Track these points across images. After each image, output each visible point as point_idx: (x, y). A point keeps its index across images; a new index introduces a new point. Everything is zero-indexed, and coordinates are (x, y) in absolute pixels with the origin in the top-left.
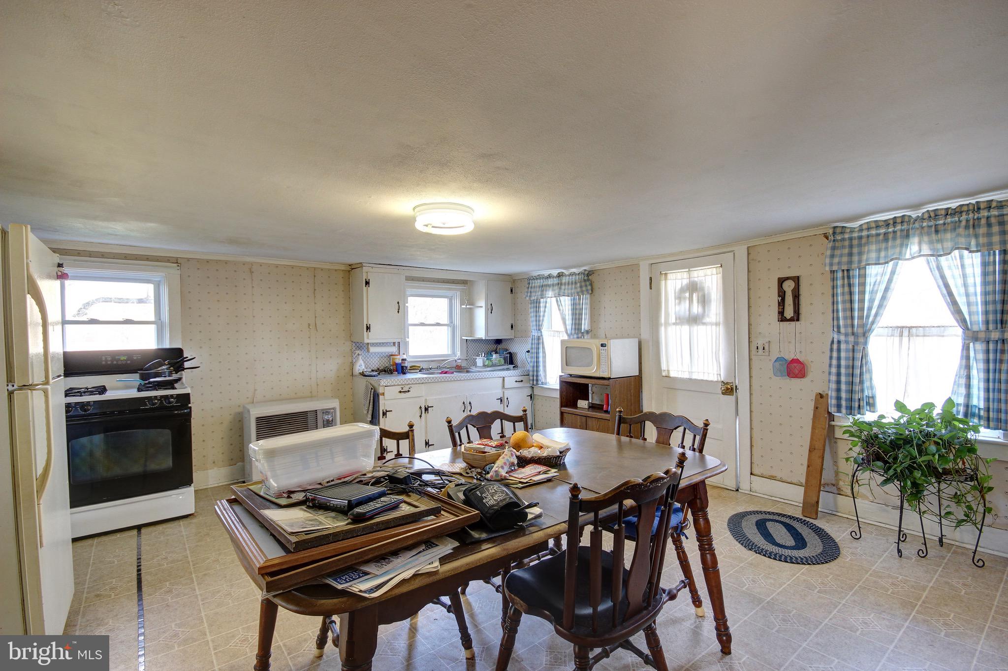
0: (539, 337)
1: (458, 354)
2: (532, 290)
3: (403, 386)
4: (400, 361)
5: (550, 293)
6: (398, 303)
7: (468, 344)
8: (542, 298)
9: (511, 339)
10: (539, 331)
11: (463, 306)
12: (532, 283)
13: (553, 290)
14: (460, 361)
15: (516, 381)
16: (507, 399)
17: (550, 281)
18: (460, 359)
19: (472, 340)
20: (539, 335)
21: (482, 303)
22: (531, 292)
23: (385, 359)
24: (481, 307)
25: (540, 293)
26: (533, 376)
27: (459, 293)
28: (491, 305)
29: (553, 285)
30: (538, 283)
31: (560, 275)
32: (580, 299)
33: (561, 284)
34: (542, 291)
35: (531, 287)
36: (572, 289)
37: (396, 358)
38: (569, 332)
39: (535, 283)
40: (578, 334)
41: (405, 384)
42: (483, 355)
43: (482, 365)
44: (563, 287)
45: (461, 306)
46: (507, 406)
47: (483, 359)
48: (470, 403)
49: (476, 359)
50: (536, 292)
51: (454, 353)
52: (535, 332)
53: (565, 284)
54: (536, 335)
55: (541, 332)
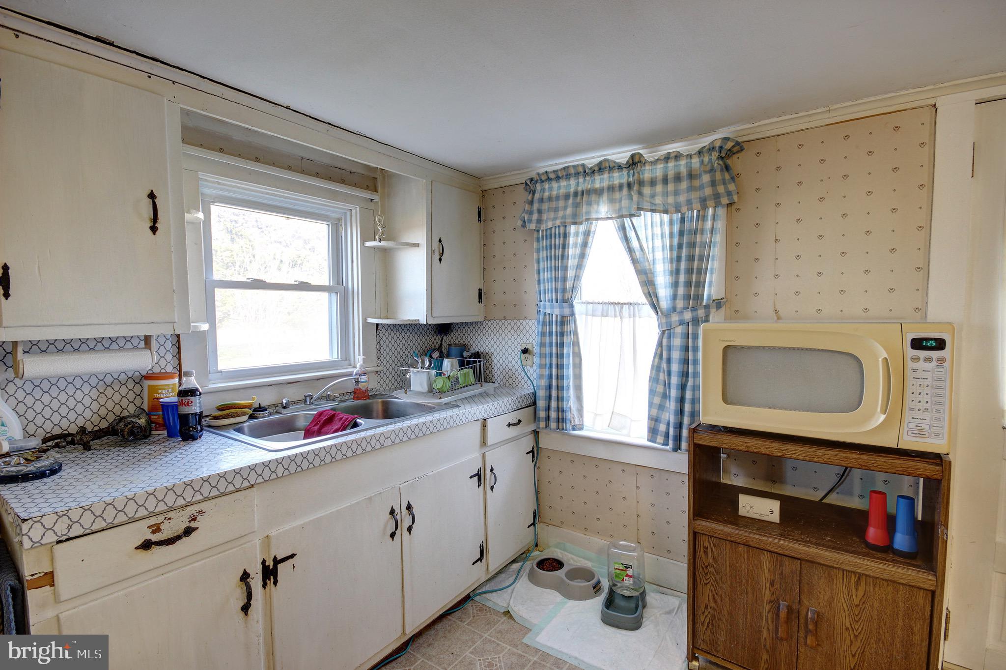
0: (563, 317)
1: (359, 359)
2: (545, 206)
3: (160, 519)
4: (175, 399)
5: (603, 208)
6: (152, 196)
7: (381, 334)
8: (575, 223)
9: (477, 323)
10: (565, 305)
11: (368, 244)
12: (543, 190)
13: (612, 201)
14: (363, 378)
15: (509, 425)
16: (492, 470)
17: (600, 181)
18: (365, 374)
19: (389, 325)
20: (567, 311)
21: (420, 236)
22: (540, 212)
23: (124, 390)
24: (416, 245)
25: (569, 211)
26: (548, 408)
27: (356, 210)
28: (440, 241)
29: (611, 189)
30: (558, 188)
31: (635, 162)
32: (702, 218)
33: (641, 183)
34: (577, 206)
35: (541, 200)
36: (676, 193)
37: (163, 387)
38: (665, 304)
39: (551, 189)
40: (694, 309)
41: (172, 509)
42: (427, 364)
43: (425, 388)
44: (647, 191)
45: (363, 243)
46: (492, 488)
47: (429, 374)
48: (409, 507)
49: (407, 372)
50: (556, 210)
51: (346, 357)
52: (552, 307)
53: (653, 183)
54: (557, 311)
55: (572, 306)
